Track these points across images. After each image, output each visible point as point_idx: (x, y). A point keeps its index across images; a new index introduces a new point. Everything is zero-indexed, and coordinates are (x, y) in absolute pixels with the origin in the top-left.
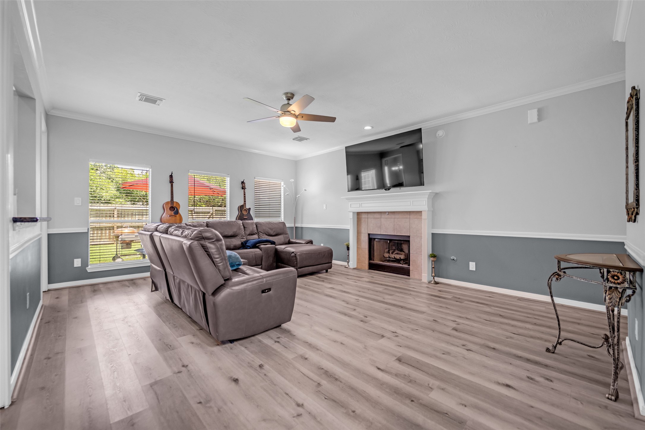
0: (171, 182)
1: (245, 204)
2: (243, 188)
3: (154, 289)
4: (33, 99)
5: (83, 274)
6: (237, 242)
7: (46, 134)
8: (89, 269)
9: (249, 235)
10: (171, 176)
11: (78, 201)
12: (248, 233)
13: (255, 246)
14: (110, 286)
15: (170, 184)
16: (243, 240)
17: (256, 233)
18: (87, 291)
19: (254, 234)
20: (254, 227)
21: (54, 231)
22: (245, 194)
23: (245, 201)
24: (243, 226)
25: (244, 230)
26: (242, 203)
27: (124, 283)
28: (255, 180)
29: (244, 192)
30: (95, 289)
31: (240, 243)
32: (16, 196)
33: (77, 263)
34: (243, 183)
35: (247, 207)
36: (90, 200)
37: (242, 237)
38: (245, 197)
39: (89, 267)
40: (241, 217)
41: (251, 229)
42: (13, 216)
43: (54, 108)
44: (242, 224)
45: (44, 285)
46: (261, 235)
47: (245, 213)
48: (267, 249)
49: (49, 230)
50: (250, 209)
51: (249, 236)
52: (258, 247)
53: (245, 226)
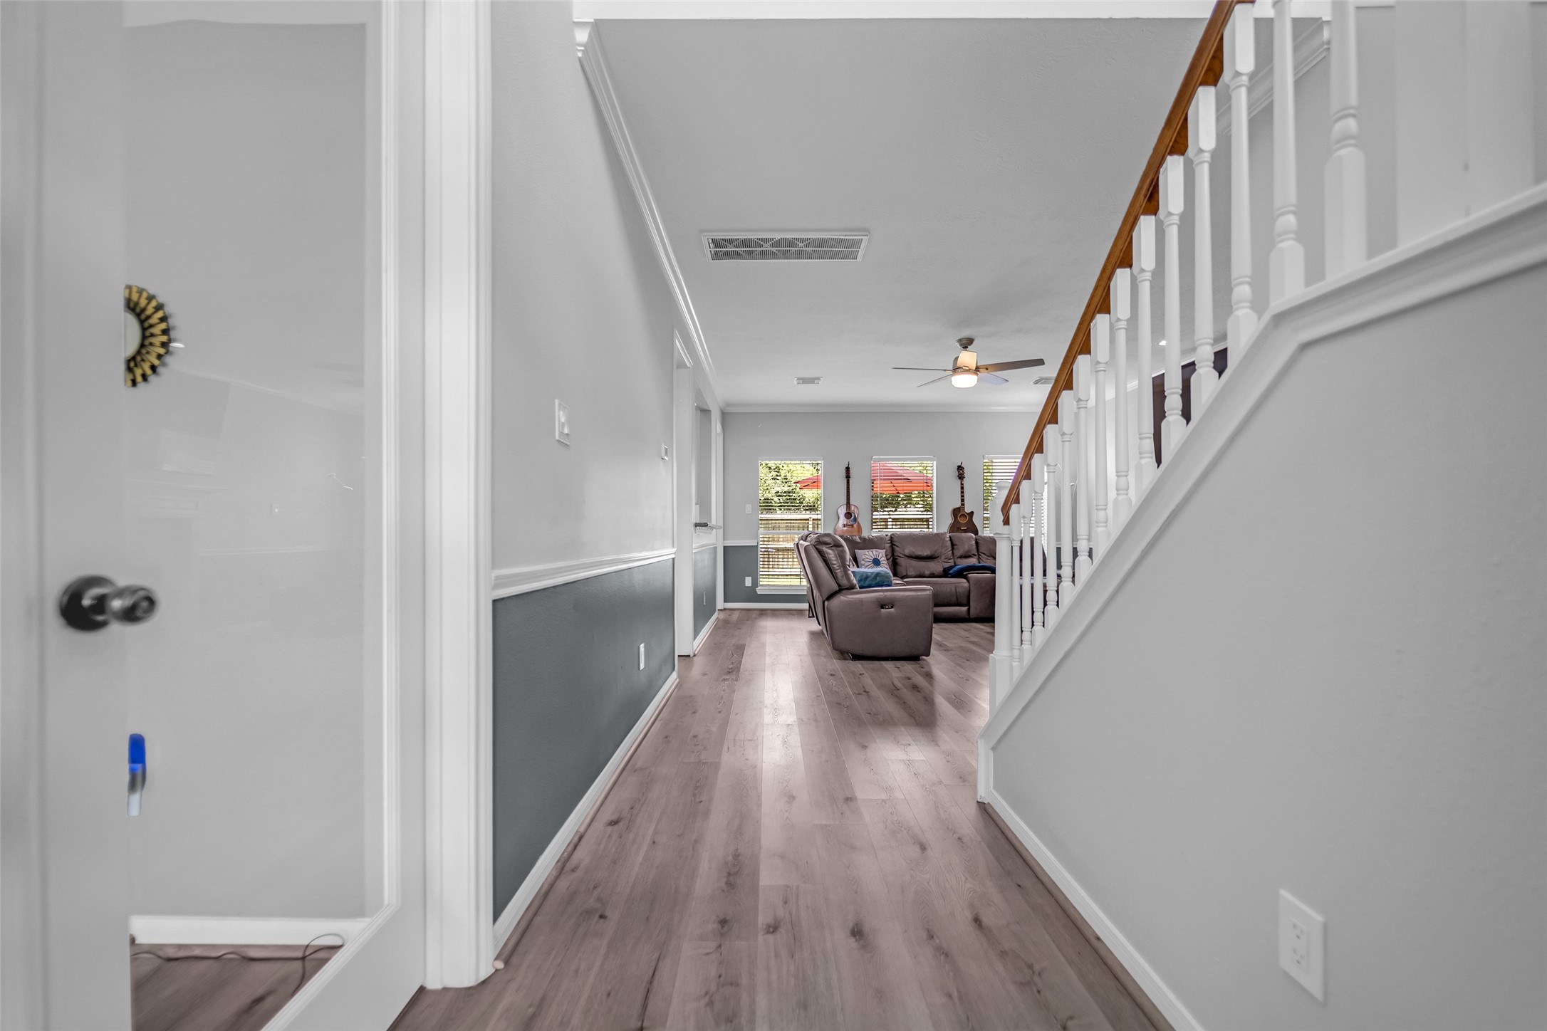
0: (848, 477)
1: (963, 505)
2: (961, 477)
3: (811, 615)
4: (710, 411)
5: (752, 596)
6: (937, 567)
7: (722, 436)
8: (759, 591)
9: (961, 557)
10: (848, 469)
11: (749, 509)
12: (959, 552)
13: (961, 574)
14: (777, 612)
15: (846, 480)
16: (947, 565)
17: (975, 555)
18: (755, 614)
19: (970, 556)
20: (972, 545)
21: (730, 543)
22: (962, 488)
23: (963, 500)
24: (949, 542)
25: (950, 549)
26: (958, 505)
27: (792, 612)
28: (985, 461)
29: (962, 484)
30: (763, 613)
31: (942, 569)
32: (698, 506)
33: (748, 581)
34: (960, 468)
35: (968, 510)
36: (760, 506)
37: (945, 560)
38: (962, 492)
39: (759, 588)
40: (955, 528)
41: (966, 548)
42: (695, 522)
43: (728, 405)
44: (949, 539)
45: (720, 603)
46: (984, 560)
47: (963, 521)
48: (979, 581)
49: (725, 542)
50: (972, 513)
51: (959, 560)
52: (965, 577)
53: (954, 543)
